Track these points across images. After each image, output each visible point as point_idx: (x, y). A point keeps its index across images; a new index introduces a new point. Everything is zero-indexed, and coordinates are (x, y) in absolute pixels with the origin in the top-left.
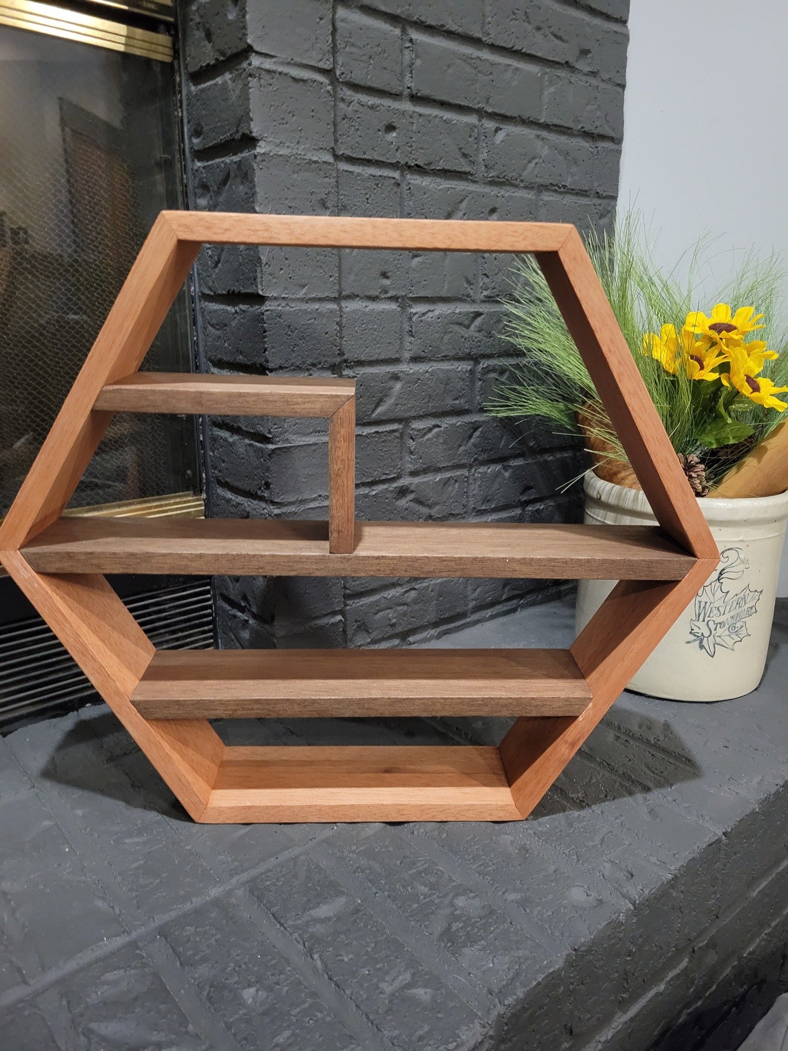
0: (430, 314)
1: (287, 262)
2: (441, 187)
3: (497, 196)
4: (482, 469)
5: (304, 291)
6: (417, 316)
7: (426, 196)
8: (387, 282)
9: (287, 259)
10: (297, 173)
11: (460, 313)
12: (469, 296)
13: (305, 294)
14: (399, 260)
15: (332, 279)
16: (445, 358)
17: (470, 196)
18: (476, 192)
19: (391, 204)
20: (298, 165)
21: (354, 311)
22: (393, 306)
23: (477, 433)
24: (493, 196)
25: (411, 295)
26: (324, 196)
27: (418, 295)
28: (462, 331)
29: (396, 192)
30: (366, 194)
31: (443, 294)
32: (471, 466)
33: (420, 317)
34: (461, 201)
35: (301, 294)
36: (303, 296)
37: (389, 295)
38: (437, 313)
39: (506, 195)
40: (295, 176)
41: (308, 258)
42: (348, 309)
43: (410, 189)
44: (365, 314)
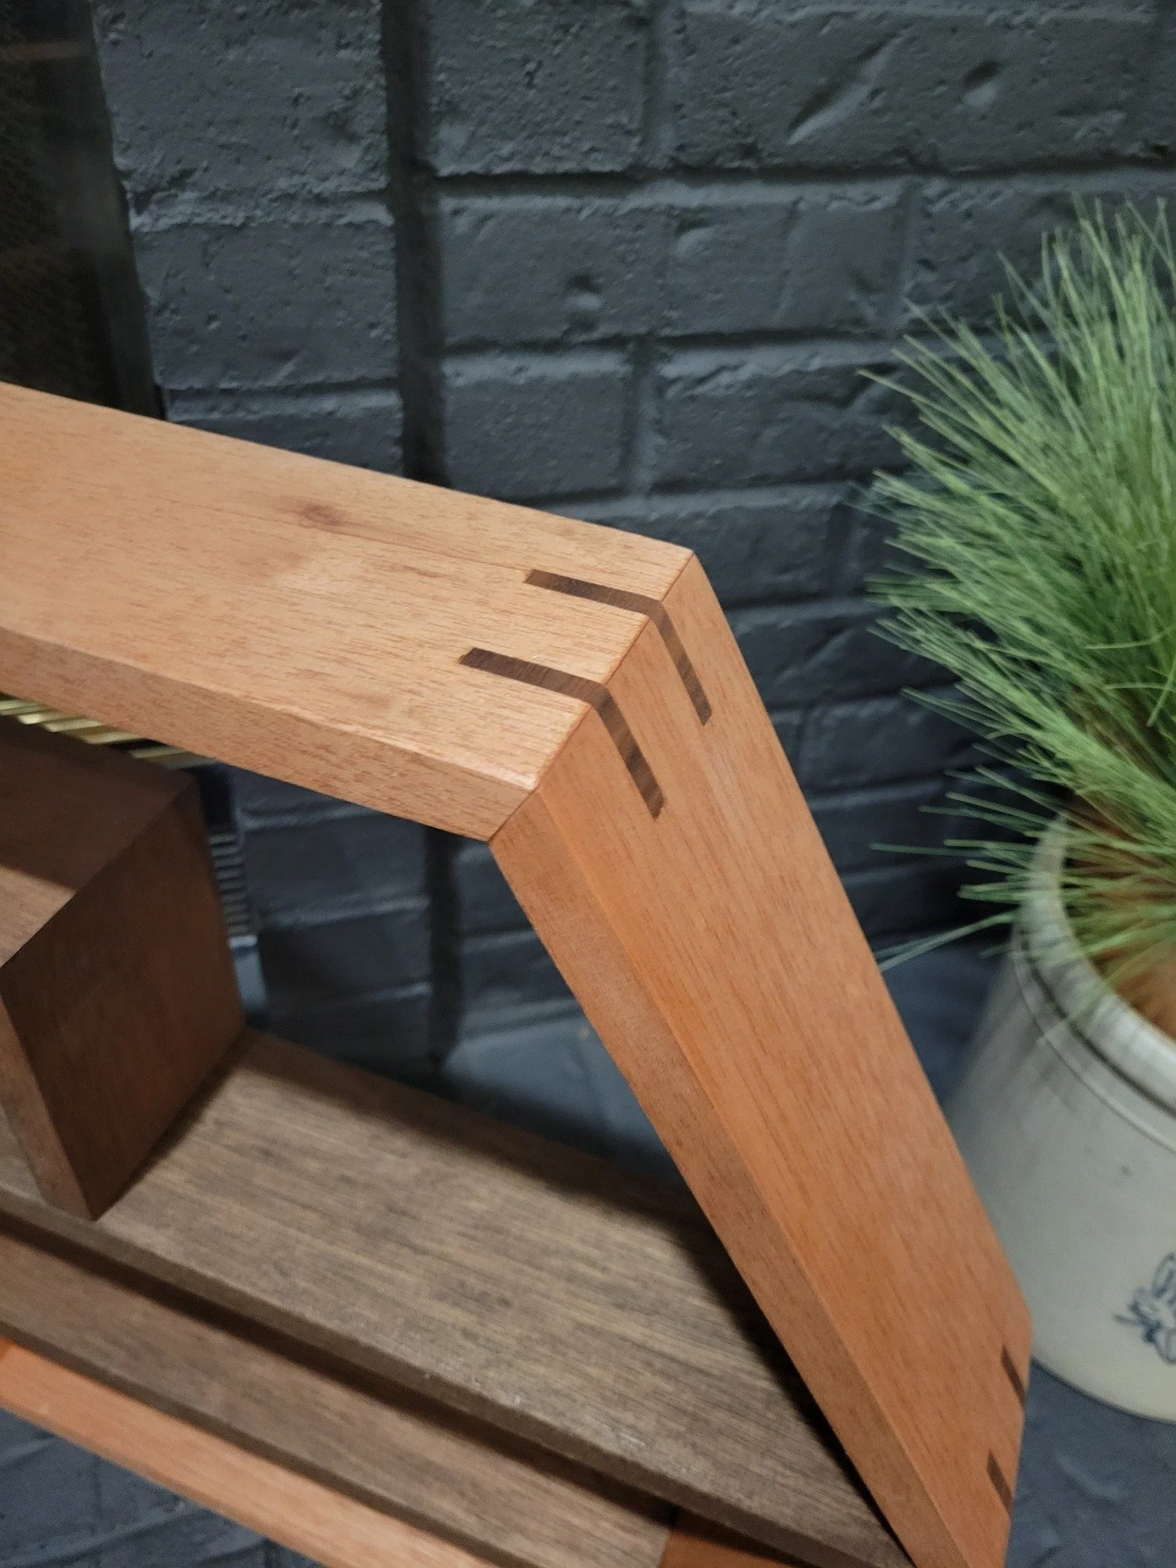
0: (725, 378)
1: (230, 297)
2: (800, 15)
3: (1008, 27)
4: (842, 711)
5: (288, 368)
6: (678, 387)
7: (738, 48)
8: (588, 302)
9: (227, 291)
10: (242, 41)
11: (821, 371)
12: (859, 322)
13: (292, 375)
14: (632, 241)
15: (374, 334)
16: (761, 481)
17: (906, 33)
18: (929, 19)
19: (612, 83)
20: (242, 17)
21: (482, 386)
22: (609, 364)
23: (839, 641)
24: (994, 26)
25: (667, 332)
26: (338, 105)
27: (689, 331)
28: (824, 415)
29: (631, 47)
30: (526, 60)
31: (775, 320)
32: (810, 705)
33: (687, 388)
34: (872, 51)
35: (282, 374)
36: (287, 383)
37: (596, 335)
38: (745, 374)
39: (1043, 20)
40: (232, 55)
41: (296, 283)
42: (460, 382)
43: (683, 29)
44: (512, 389)
